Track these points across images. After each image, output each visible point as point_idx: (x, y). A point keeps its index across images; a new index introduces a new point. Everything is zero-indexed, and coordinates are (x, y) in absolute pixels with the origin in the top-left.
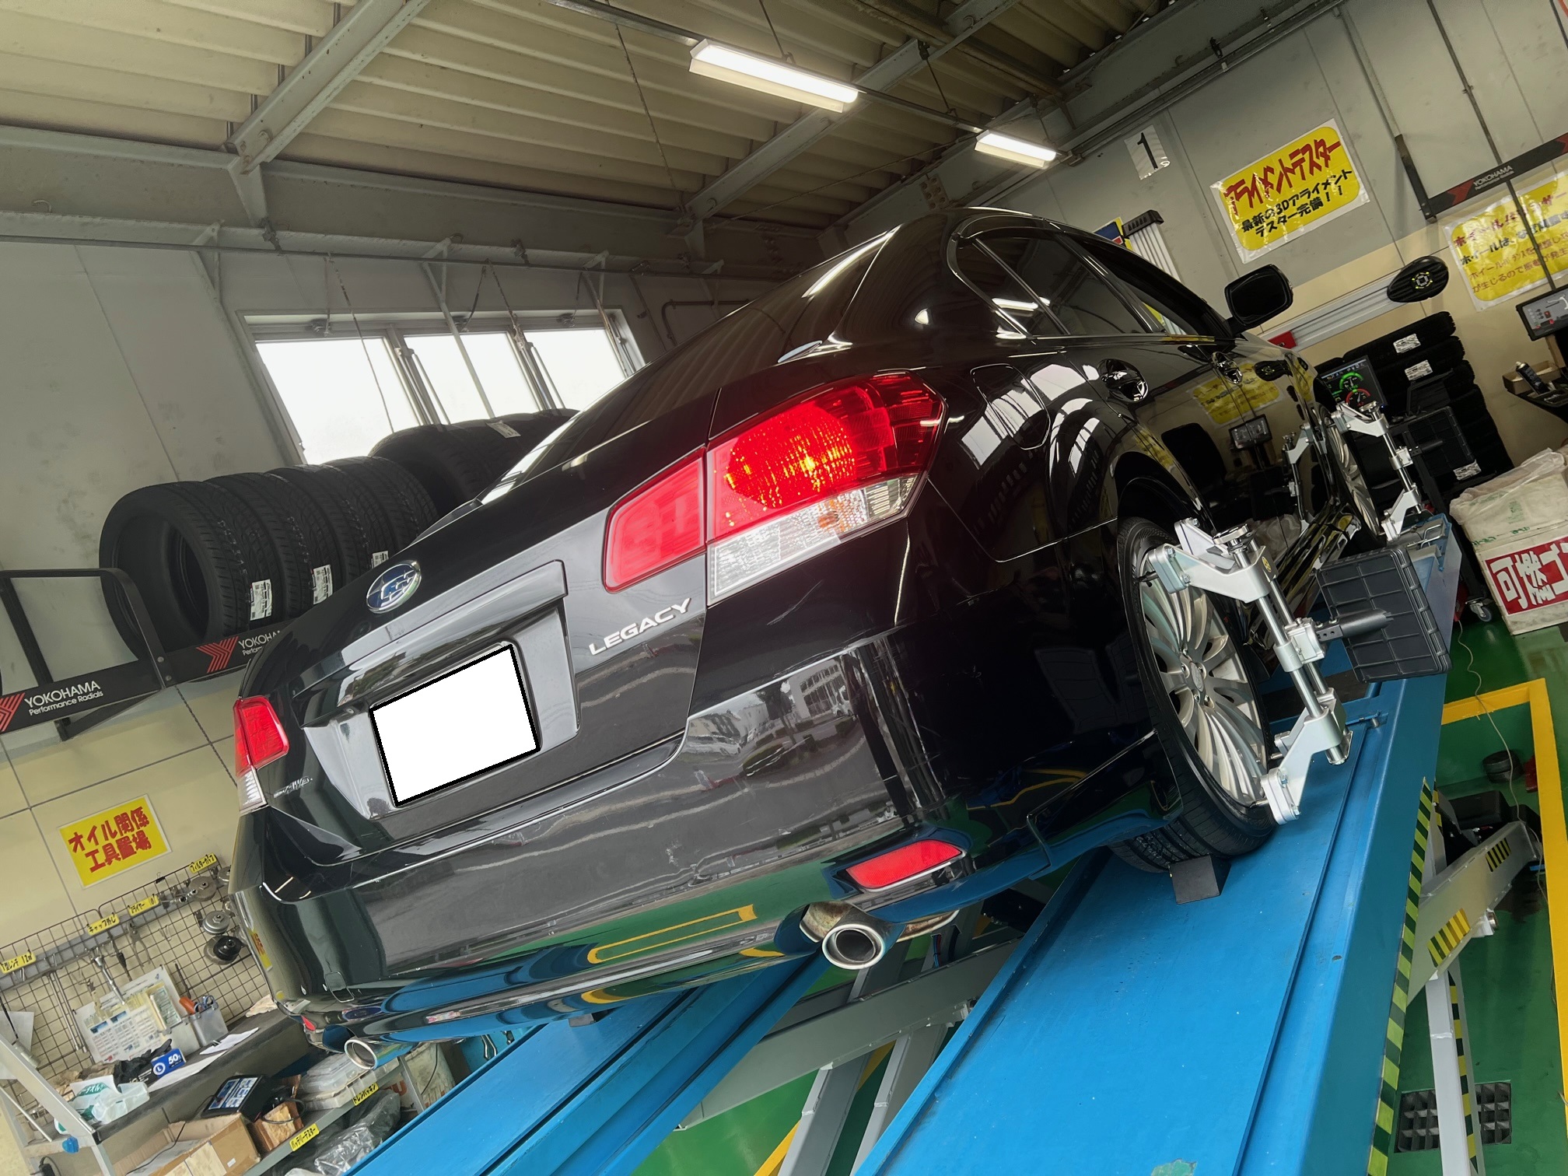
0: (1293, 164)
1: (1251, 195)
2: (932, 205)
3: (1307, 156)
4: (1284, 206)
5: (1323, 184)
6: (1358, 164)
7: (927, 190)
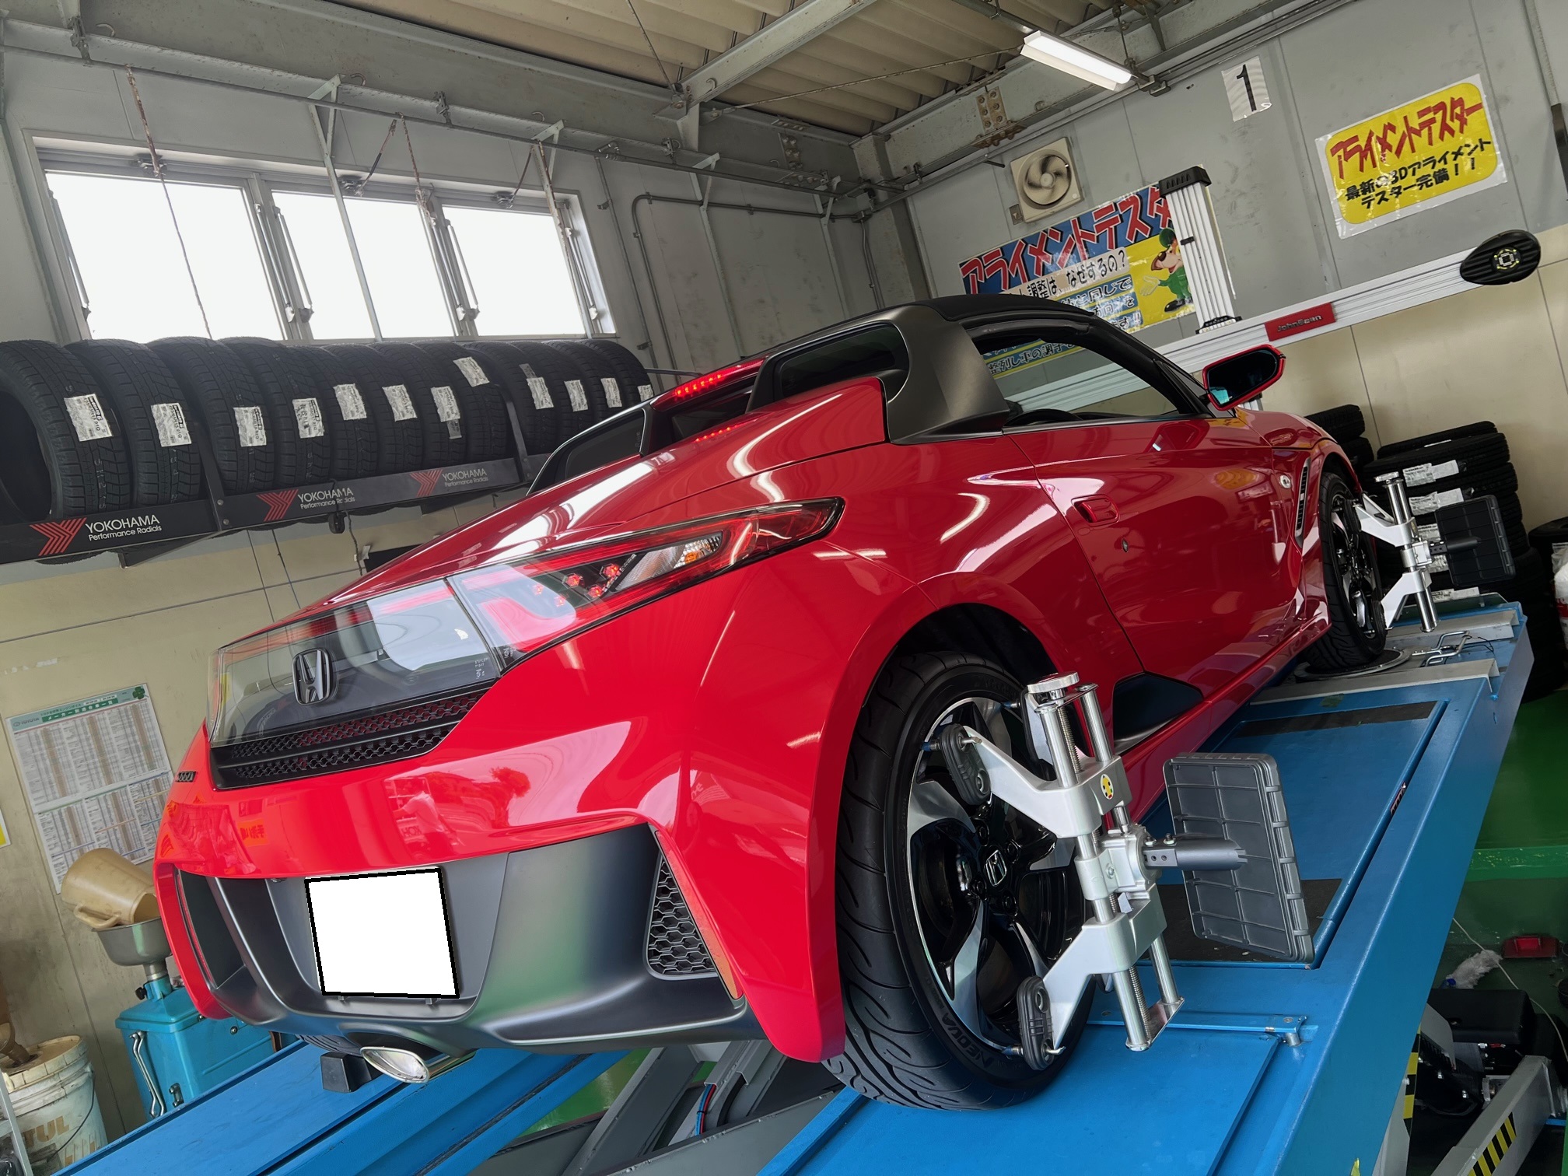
0: (1420, 124)
1: (1363, 157)
2: (987, 124)
3: (1439, 116)
4: (1401, 175)
5: (1453, 153)
6: (1500, 133)
7: (983, 105)
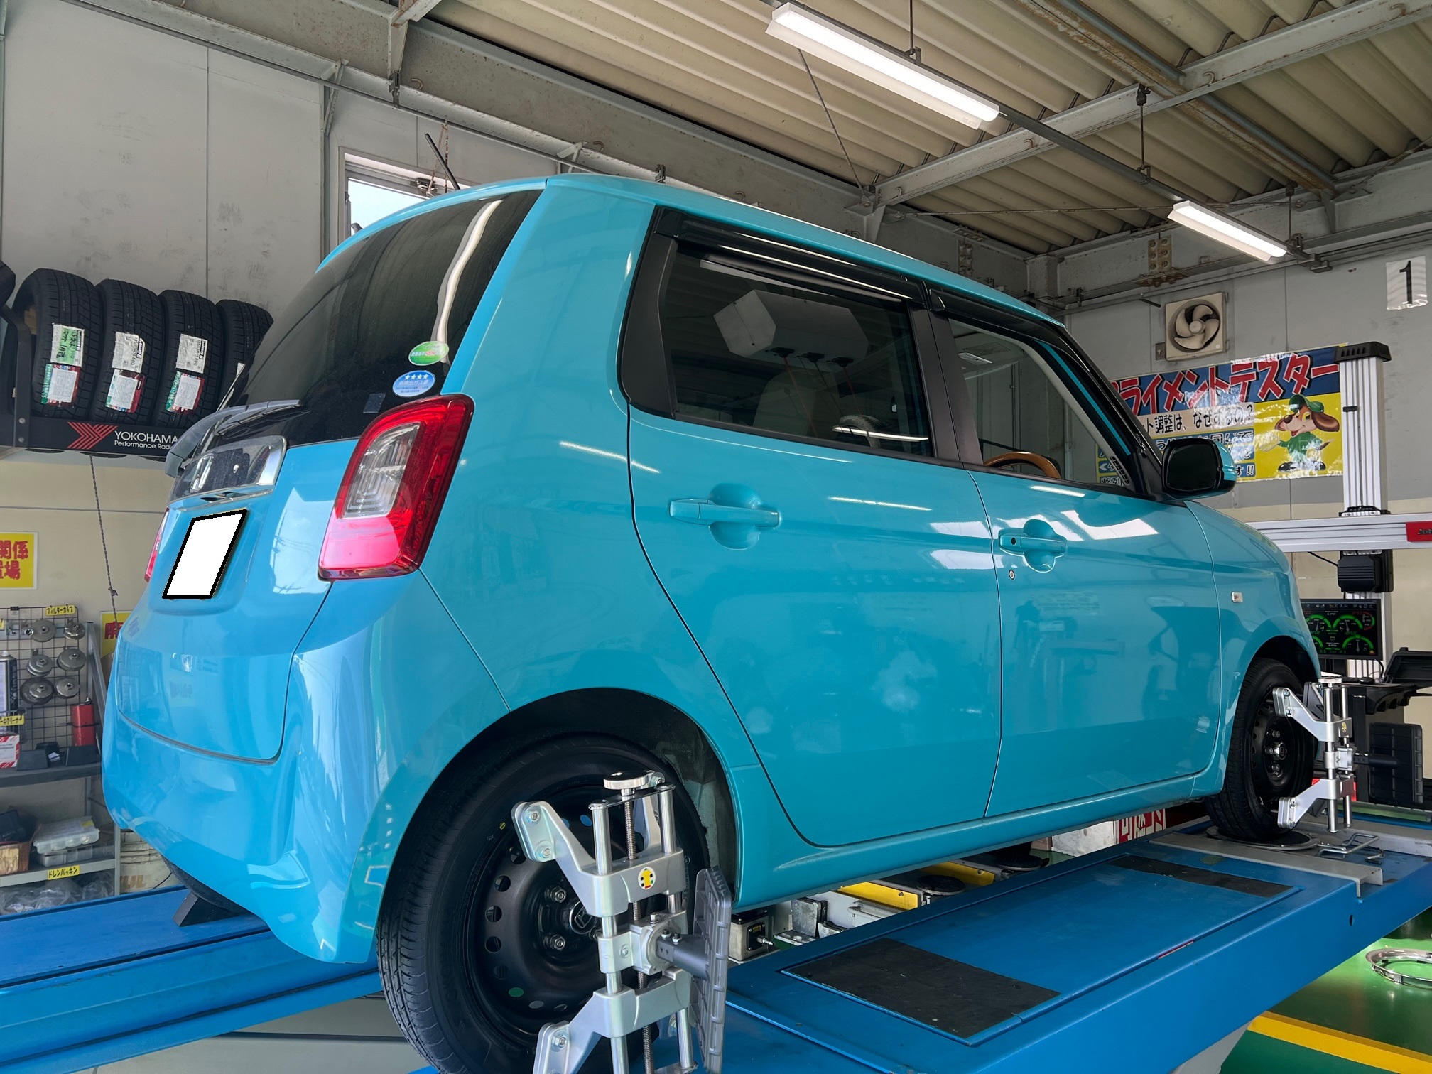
2: (1152, 266)
7: (1153, 248)
